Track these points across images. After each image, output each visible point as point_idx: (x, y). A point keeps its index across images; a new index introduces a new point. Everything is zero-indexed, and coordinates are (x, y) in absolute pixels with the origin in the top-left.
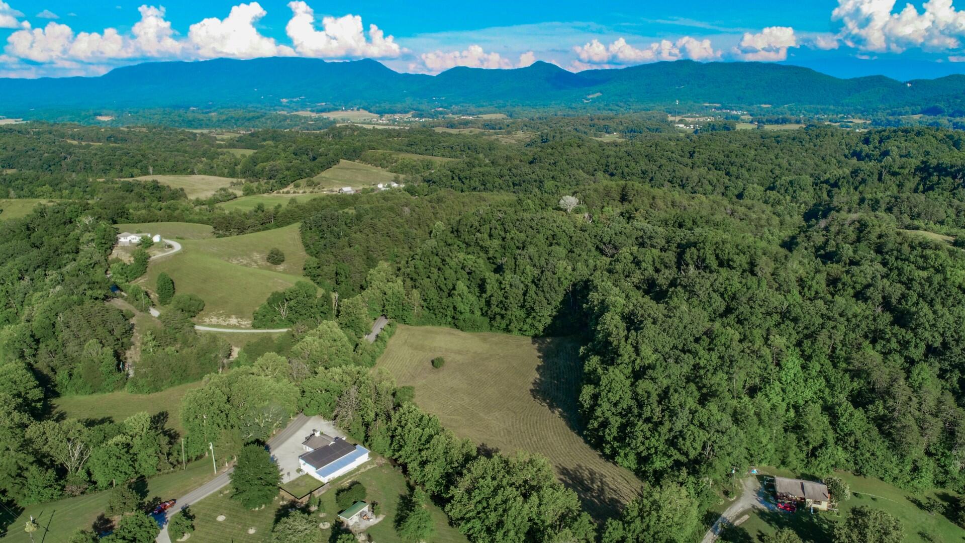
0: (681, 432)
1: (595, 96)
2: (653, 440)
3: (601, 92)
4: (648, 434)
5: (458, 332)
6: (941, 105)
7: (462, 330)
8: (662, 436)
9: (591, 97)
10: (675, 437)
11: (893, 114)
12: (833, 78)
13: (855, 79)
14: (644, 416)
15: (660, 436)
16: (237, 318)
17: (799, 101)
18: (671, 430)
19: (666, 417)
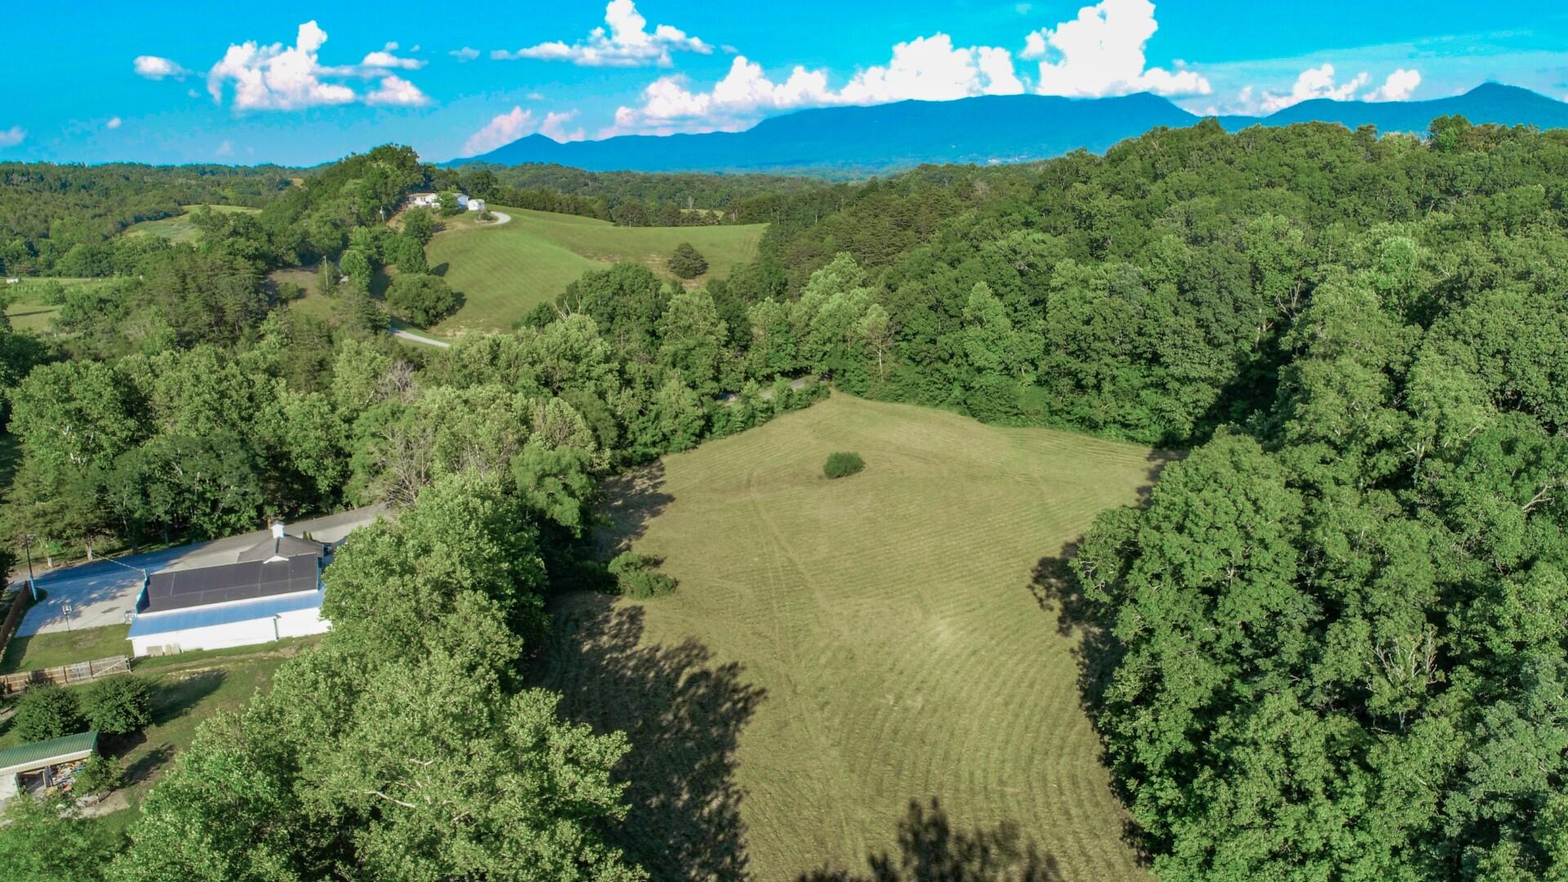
0: (1528, 803)
2: (1325, 810)
4: (1313, 770)
7: (981, 419)
8: (1391, 801)
10: (1485, 832)
14: (1322, 673)
15: (1373, 796)
18: (1457, 777)
19: (1451, 700)
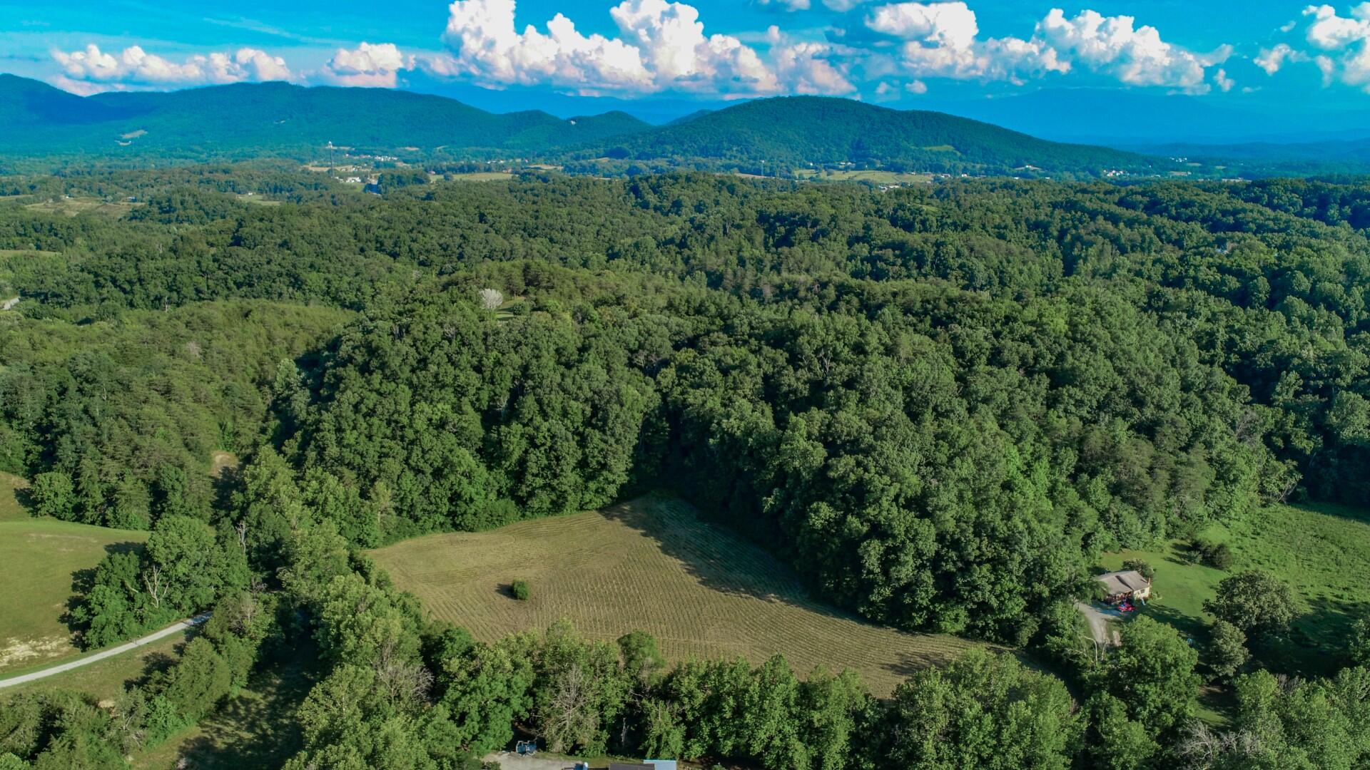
1: (138, 134)
3: (143, 128)
5: (466, 536)
6: (625, 146)
7: (471, 530)
9: (128, 136)
11: (577, 158)
12: (486, 113)
13: (510, 114)
16: (25, 641)
17: (453, 142)
